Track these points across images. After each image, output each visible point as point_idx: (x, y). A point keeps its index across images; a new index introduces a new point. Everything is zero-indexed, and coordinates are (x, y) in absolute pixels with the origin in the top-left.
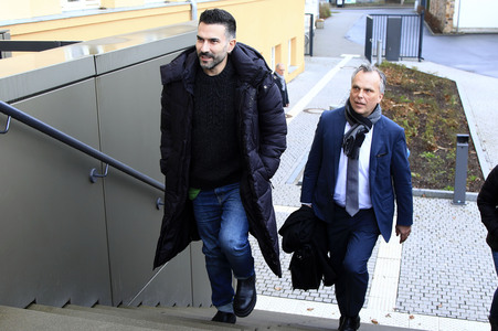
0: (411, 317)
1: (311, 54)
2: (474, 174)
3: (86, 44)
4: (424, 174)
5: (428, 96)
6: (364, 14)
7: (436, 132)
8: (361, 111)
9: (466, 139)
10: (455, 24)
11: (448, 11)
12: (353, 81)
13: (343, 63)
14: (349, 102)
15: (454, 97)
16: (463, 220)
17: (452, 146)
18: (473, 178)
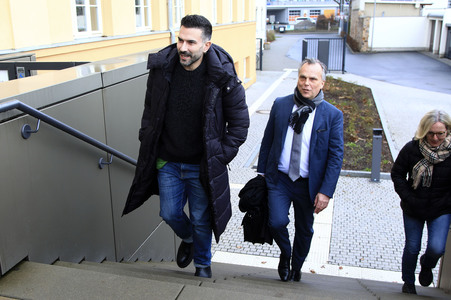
0: (341, 268)
1: (261, 69)
2: (386, 158)
3: (93, 63)
4: (348, 159)
5: (350, 100)
6: (301, 38)
7: (357, 127)
8: (307, 96)
9: (380, 132)
10: (369, 45)
11: (364, 35)
12: (299, 72)
13: (285, 75)
14: (297, 89)
15: (370, 100)
16: (379, 194)
17: (369, 138)
18: (385, 161)
